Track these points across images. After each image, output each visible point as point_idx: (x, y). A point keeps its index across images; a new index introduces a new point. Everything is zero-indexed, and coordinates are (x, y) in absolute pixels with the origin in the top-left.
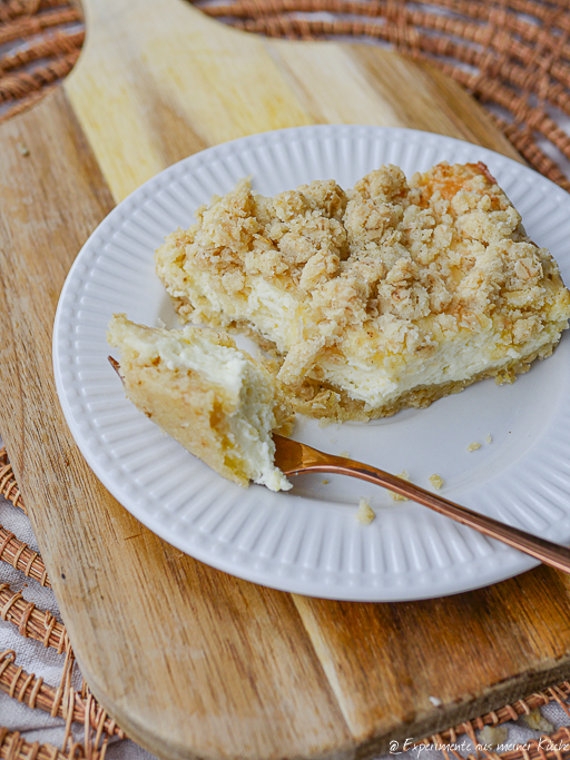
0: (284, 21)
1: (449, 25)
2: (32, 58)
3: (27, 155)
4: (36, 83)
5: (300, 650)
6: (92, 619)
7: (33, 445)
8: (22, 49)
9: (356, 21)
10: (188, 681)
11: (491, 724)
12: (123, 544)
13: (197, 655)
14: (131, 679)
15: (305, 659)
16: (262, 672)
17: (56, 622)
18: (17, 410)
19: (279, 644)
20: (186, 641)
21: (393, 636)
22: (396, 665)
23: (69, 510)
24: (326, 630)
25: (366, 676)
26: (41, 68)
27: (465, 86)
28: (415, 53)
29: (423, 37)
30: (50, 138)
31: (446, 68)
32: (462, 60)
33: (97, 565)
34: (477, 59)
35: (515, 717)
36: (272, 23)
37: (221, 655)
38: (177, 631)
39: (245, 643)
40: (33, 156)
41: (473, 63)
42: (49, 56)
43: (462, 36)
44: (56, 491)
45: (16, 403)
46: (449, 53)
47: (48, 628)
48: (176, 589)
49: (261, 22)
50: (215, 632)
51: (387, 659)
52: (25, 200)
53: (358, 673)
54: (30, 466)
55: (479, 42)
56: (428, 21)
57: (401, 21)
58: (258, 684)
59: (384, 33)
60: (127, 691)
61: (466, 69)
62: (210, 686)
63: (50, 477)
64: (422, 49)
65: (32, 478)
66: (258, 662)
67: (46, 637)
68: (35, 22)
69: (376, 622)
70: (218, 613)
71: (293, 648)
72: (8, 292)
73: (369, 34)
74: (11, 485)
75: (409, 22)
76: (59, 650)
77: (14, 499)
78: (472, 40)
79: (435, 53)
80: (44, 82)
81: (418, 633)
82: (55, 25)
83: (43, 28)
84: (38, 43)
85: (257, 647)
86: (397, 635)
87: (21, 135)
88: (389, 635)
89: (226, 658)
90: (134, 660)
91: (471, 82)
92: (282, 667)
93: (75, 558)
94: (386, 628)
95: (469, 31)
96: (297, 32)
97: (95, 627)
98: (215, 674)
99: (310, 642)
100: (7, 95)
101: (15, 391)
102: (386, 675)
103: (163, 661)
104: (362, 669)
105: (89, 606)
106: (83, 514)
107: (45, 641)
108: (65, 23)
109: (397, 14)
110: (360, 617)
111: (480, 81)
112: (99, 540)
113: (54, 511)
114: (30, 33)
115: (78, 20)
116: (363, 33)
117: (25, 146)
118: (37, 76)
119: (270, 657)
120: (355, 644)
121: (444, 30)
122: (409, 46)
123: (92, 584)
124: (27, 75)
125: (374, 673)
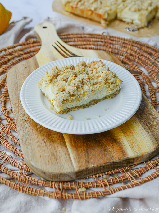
0: (84, 46)
1: (118, 48)
2: (30, 52)
3: (26, 67)
4: (31, 56)
5: (67, 155)
6: (27, 148)
7: (20, 117)
8: (28, 50)
9: (99, 47)
10: (44, 159)
11: (106, 175)
12: (35, 135)
13: (46, 155)
14: (33, 158)
15: (68, 157)
16: (59, 158)
17: (20, 151)
18: (17, 111)
19: (63, 154)
20: (45, 152)
21: (86, 154)
22: (86, 159)
23: (25, 129)
24: (73, 152)
25: (79, 160)
26: (32, 54)
27: (120, 60)
28: (111, 53)
29: (112, 50)
30: (31, 65)
31: (116, 56)
32: (120, 55)
33: (29, 138)
34: (123, 54)
35: (111, 174)
36: (81, 47)
37: (51, 155)
38: (43, 150)
39: (56, 153)
40: (27, 68)
41: (122, 56)
42: (34, 51)
43: (121, 50)
44: (23, 126)
45: (18, 110)
46: (118, 54)
47: (19, 152)
48: (44, 143)
49: (79, 47)
50: (51, 151)
51: (84, 158)
52: (24, 75)
53: (78, 160)
54: (19, 121)
55: (124, 52)
56: (114, 47)
57: (109, 47)
58: (58, 160)
59: (104, 49)
60: (32, 160)
61: (121, 56)
62: (48, 160)
63: (22, 123)
64: (112, 52)
65: (19, 123)
66: (58, 157)
67: (18, 153)
68: (32, 45)
69: (83, 151)
70: (52, 148)
71: (66, 155)
72: (19, 91)
73: (101, 50)
74: (15, 127)
75: (110, 47)
76: (20, 156)
77: (15, 130)
78: (123, 51)
79: (115, 54)
80: (32, 56)
81: (91, 154)
82: (36, 46)
83: (33, 46)
84: (32, 49)
85: (59, 154)
86: (87, 154)
87: (25, 64)
88: (85, 154)
89: (52, 155)
90: (34, 155)
91: (121, 59)
92: (63, 158)
93: (25, 137)
94: (85, 152)
95: (122, 49)
96: (86, 48)
97: (27, 149)
98: (50, 158)
99: (69, 154)
100: (24, 58)
101: (18, 108)
102: (84, 160)
103: (40, 155)
104: (79, 159)
105: (27, 145)
106: (28, 130)
107: (18, 154)
108: (38, 46)
109: (108, 46)
110: (80, 150)
111: (123, 59)
112: (30, 134)
113: (22, 129)
114: (31, 47)
115: (41, 45)
116: (100, 49)
117: (26, 66)
118: (31, 55)
119: (61, 156)
120: (78, 155)
121: (117, 49)
122: (109, 52)
123: (28, 142)
124: (28, 55)
125: (81, 160)
